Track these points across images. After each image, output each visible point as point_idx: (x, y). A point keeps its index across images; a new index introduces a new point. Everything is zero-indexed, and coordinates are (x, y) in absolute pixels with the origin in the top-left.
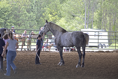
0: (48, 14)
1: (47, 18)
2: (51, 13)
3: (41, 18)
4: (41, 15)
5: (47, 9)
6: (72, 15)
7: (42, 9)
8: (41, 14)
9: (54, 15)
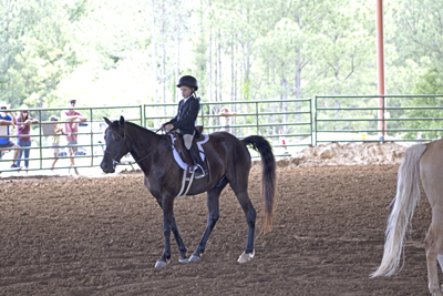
0: (34, 56)
1: (31, 69)
2: (42, 54)
3: (11, 70)
4: (11, 61)
5: (29, 42)
6: (111, 57)
7: (11, 40)
8: (10, 57)
9: (52, 59)
